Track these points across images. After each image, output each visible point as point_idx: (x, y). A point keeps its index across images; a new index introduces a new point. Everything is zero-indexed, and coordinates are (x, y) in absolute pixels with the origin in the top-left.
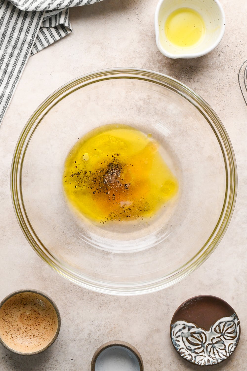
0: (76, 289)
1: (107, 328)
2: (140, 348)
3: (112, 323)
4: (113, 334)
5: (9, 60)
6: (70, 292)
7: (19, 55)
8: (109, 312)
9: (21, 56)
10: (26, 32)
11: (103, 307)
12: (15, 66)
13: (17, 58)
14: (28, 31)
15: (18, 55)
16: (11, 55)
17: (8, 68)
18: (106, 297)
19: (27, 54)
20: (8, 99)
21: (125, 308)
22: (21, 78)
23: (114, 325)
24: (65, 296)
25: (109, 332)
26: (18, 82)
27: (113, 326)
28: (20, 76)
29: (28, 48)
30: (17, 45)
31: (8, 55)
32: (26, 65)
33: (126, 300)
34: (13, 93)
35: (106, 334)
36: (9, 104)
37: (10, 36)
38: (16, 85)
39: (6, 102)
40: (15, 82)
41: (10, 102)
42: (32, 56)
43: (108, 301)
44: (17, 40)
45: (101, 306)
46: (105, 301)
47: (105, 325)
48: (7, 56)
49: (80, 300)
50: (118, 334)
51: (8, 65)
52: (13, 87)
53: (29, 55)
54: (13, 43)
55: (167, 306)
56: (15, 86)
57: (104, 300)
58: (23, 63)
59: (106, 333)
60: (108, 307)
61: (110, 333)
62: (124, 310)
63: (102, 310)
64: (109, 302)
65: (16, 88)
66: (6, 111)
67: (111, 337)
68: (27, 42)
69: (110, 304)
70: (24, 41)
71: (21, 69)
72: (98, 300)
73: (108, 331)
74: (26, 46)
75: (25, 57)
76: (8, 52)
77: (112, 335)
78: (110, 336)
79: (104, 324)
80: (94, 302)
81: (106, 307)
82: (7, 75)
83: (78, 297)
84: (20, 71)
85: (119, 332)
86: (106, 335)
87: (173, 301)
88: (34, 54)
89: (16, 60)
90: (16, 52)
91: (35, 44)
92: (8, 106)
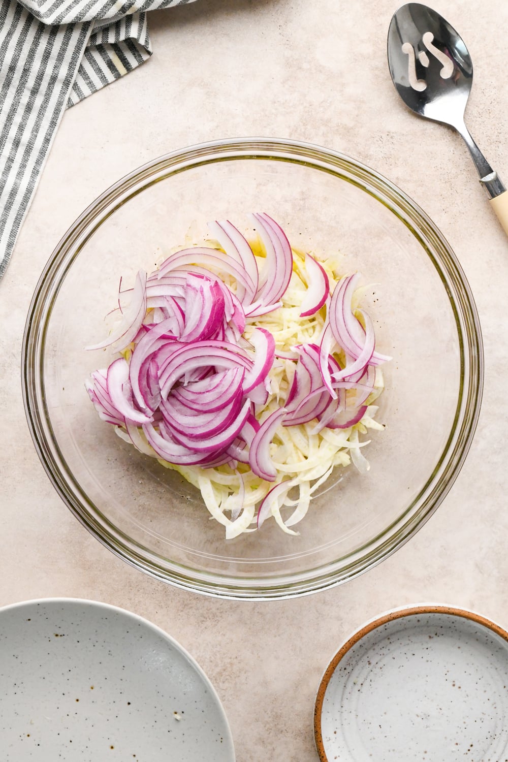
0: (153, 587)
1: (216, 666)
2: (283, 705)
3: (225, 656)
4: (228, 677)
5: (25, 118)
6: (141, 591)
7: (43, 108)
8: (221, 633)
9: (48, 109)
10: (57, 60)
11: (208, 623)
12: (36, 129)
13: (39, 114)
14: (60, 58)
15: (42, 106)
16: (29, 108)
17: (21, 135)
18: (213, 603)
19: (60, 104)
20: (26, 199)
21: (253, 625)
22: (50, 154)
23: (231, 658)
24: (131, 599)
25: (220, 674)
26: (44, 162)
27: (229, 661)
28: (49, 149)
29: (63, 93)
30: (41, 87)
31: (21, 108)
32: (59, 127)
33: (254, 609)
34: (36, 185)
35: (214, 677)
36: (27, 209)
37: (24, 70)
38: (41, 170)
39: (22, 204)
40: (38, 162)
41: (29, 204)
42: (69, 108)
43: (219, 611)
44: (40, 77)
45: (203, 621)
46: (211, 611)
47: (213, 658)
48: (21, 111)
49: (162, 607)
50: (239, 676)
51: (21, 128)
52: (35, 172)
53: (64, 107)
54: (31, 83)
55: (338, 620)
56: (38, 172)
57: (211, 609)
58: (53, 124)
59: (214, 675)
60: (218, 623)
61: (222, 676)
62: (250, 629)
63: (206, 628)
64: (221, 613)
65: (42, 175)
66: (21, 223)
67: (224, 682)
68: (60, 80)
69: (221, 616)
70: (54, 79)
71: (50, 135)
72: (197, 609)
73: (218, 670)
74: (58, 87)
75: (57, 111)
76: (21, 101)
77: (227, 679)
78: (221, 680)
79: (210, 657)
80: (189, 612)
81: (214, 623)
82: (21, 150)
83: (157, 602)
84: (47, 141)
85: (240, 672)
86: (214, 679)
87: (350, 610)
88: (73, 105)
89: (38, 117)
90: (39, 100)
91: (75, 84)
92: (26, 213)
